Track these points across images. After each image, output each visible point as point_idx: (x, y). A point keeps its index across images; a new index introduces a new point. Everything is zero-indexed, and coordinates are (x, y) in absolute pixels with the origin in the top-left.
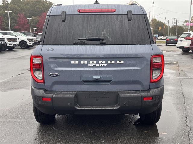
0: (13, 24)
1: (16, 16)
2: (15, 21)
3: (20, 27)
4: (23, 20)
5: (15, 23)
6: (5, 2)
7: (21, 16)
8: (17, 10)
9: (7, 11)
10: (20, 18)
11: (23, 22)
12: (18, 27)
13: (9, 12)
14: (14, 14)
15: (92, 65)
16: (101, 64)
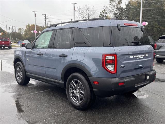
15: (139, 58)
16: (142, 57)
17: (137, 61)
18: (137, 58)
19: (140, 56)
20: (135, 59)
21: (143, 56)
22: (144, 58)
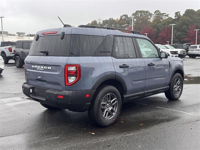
0: (183, 36)
1: (187, 28)
2: (184, 33)
3: (189, 39)
4: (193, 32)
5: (185, 35)
6: (177, 15)
7: (192, 27)
8: (188, 21)
9: (171, 25)
10: (190, 30)
11: (193, 34)
12: (187, 39)
13: (173, 24)
14: (185, 26)
15: (38, 69)
16: (42, 68)
17: (36, 71)
18: (37, 69)
19: (40, 67)
20: (35, 69)
21: (44, 67)
22: (45, 70)
